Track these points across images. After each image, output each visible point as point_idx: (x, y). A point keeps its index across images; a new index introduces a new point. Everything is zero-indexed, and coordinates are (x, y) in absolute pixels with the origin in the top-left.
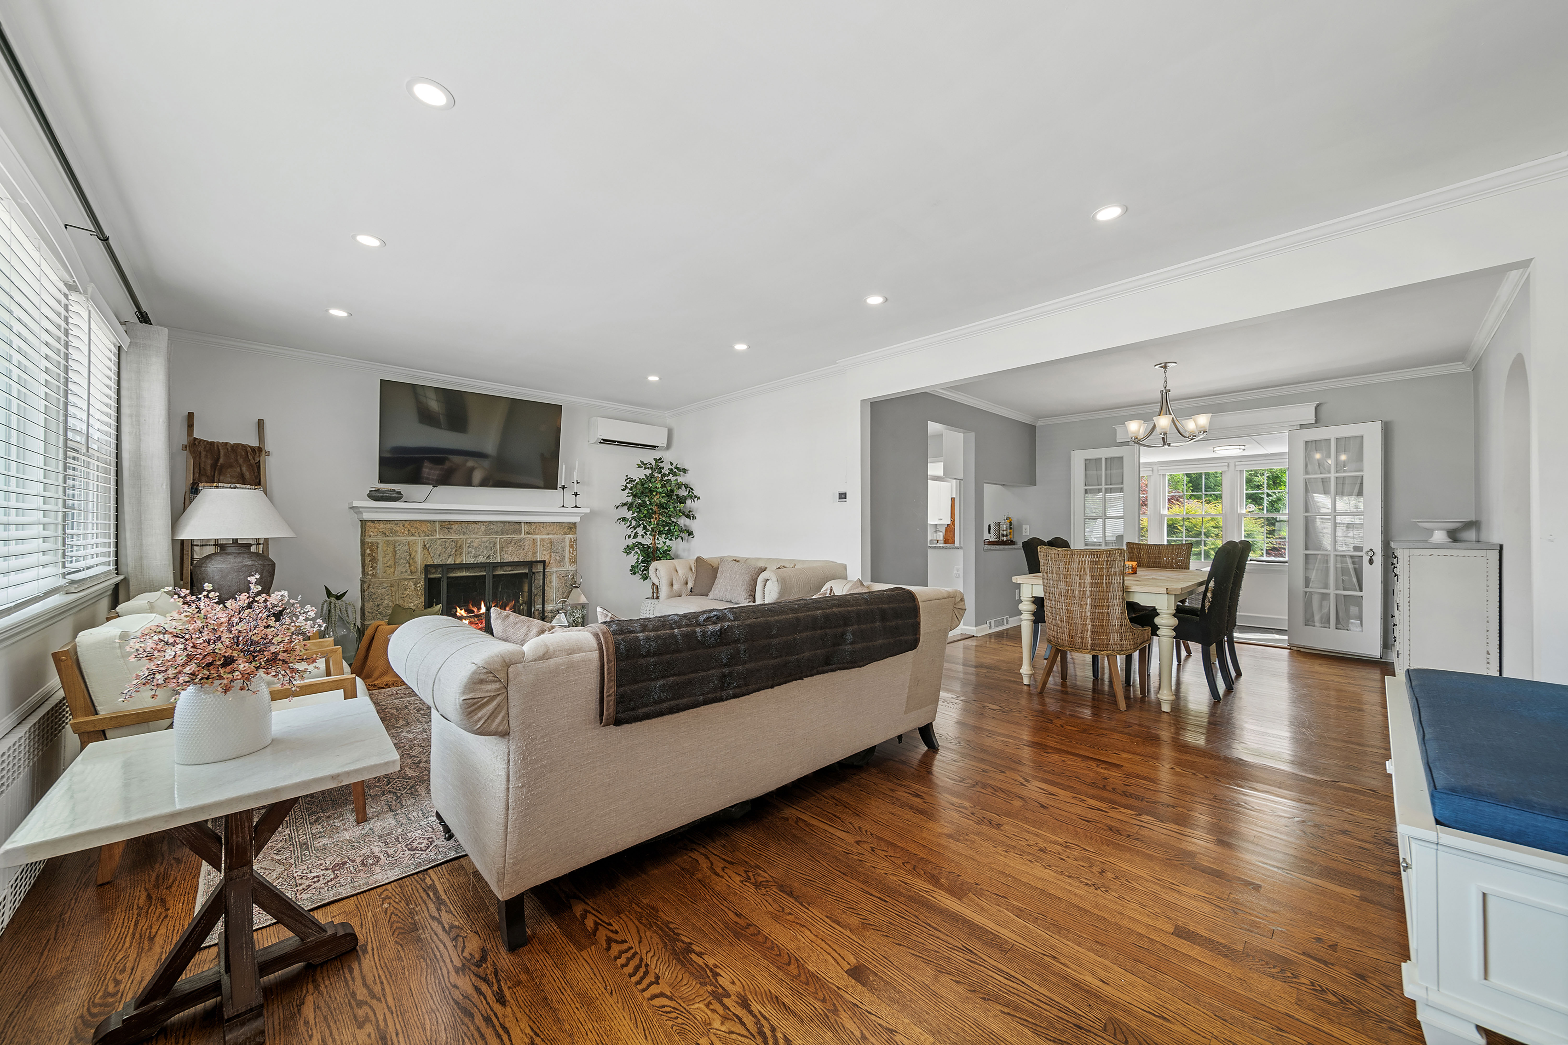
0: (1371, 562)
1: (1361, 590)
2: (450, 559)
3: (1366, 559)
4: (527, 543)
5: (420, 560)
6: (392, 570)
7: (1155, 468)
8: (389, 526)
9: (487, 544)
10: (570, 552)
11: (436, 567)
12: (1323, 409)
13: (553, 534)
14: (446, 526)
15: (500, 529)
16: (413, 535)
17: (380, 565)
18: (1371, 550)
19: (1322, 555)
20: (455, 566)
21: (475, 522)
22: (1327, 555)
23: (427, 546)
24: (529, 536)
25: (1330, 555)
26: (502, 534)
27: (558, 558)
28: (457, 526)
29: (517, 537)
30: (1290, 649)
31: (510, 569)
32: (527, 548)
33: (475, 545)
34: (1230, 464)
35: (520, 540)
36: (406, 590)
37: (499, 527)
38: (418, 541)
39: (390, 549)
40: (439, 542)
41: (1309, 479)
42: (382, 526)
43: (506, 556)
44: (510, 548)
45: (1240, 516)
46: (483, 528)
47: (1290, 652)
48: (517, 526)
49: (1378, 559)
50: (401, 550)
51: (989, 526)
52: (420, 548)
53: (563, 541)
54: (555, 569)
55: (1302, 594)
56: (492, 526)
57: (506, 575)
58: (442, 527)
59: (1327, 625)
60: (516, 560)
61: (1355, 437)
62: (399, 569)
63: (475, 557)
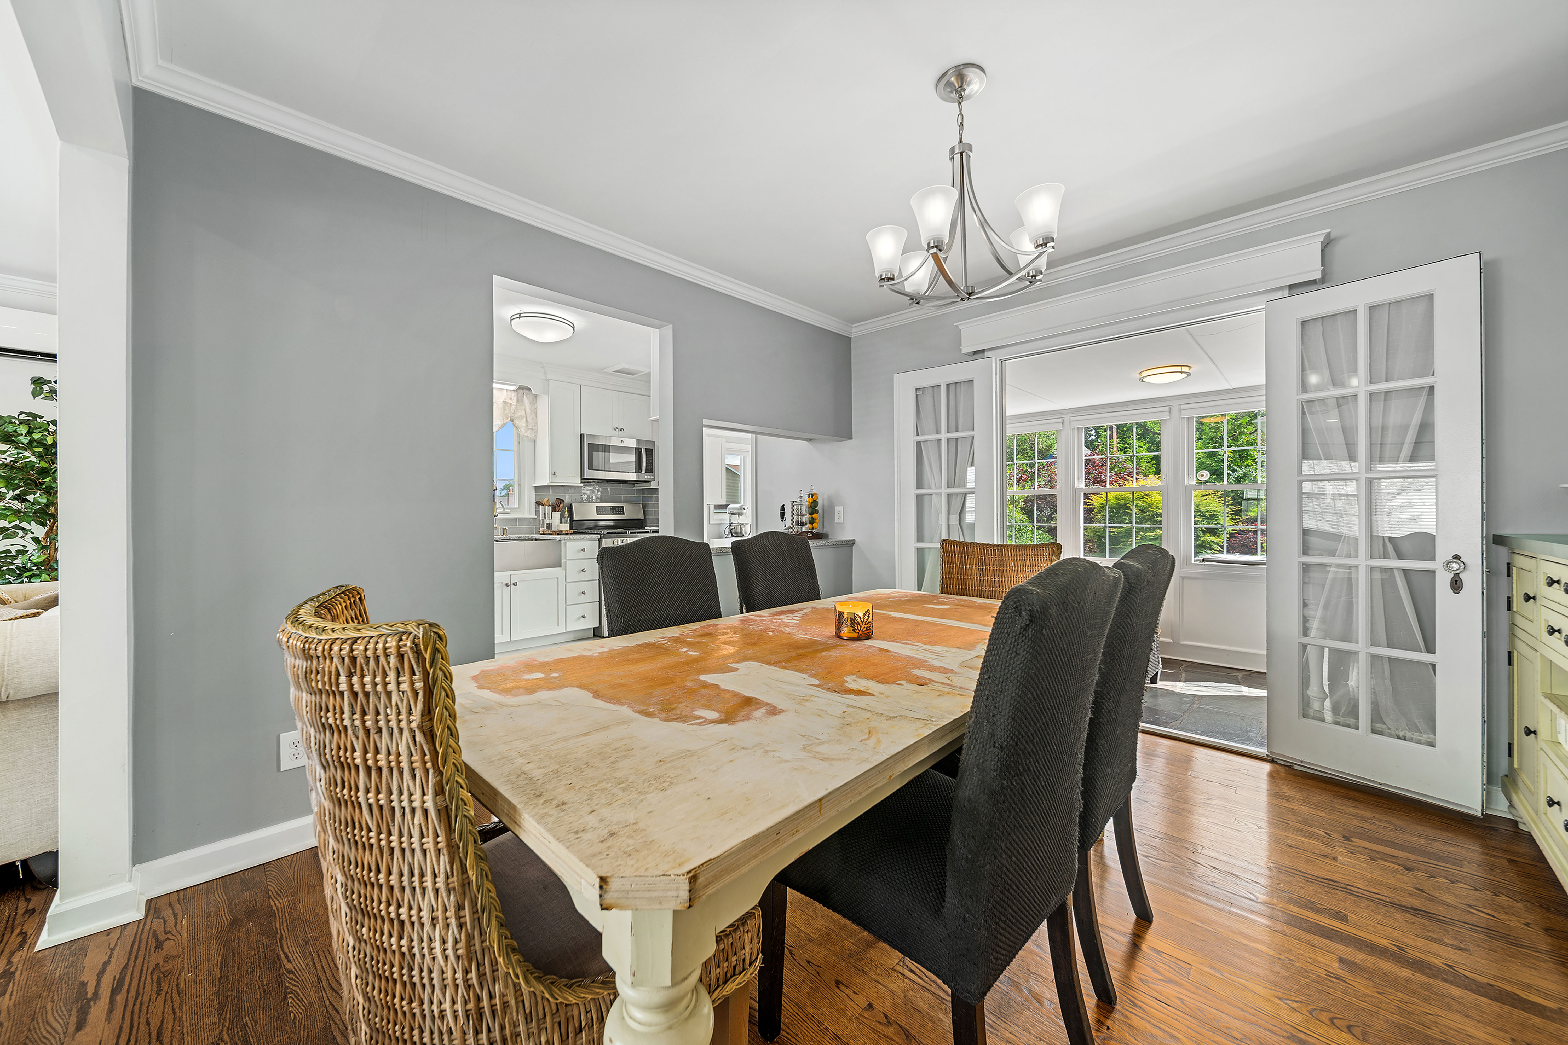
0: (1456, 585)
1: (1430, 649)
3: (1443, 580)
7: (1067, 418)
12: (1338, 249)
18: (1457, 557)
19: (1339, 566)
22: (1350, 567)
25: (1357, 567)
30: (1272, 761)
34: (1173, 409)
41: (1311, 402)
45: (1188, 489)
47: (1271, 775)
49: (1473, 580)
51: (783, 508)
55: (1295, 651)
59: (1352, 721)
61: (1414, 299)
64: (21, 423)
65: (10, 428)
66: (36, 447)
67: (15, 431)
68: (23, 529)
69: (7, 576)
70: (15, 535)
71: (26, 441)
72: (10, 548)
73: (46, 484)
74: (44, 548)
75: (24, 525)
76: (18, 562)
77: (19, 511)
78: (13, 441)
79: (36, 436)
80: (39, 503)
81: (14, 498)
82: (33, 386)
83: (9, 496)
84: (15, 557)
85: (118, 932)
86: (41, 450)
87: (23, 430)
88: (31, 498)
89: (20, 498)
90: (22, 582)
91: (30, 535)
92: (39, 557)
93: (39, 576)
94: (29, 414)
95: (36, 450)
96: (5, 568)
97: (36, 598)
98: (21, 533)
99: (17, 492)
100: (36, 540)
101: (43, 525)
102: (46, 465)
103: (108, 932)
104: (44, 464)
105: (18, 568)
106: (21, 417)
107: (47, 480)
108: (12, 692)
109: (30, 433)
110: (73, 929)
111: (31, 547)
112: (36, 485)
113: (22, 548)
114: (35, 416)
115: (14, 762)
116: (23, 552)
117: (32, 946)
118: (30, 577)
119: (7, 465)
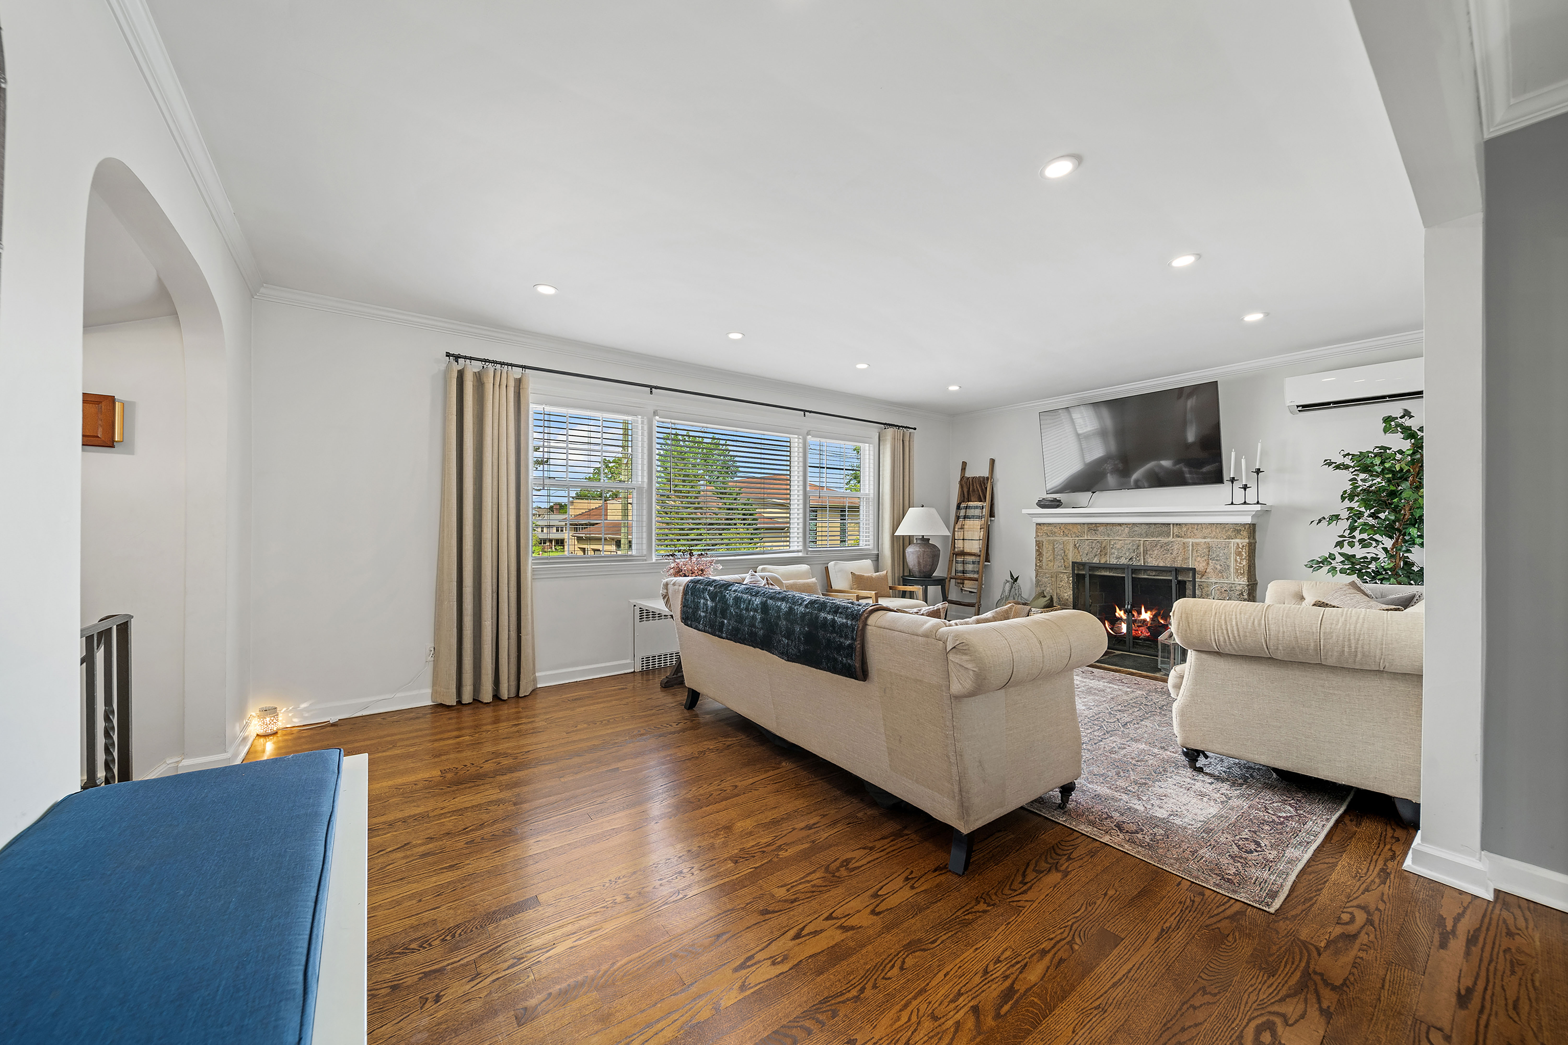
2: (1096, 559)
4: (1176, 547)
5: (1071, 557)
6: (1052, 564)
8: (1050, 528)
9: (1129, 546)
10: (1236, 561)
11: (1083, 565)
13: (1211, 538)
14: (1093, 527)
15: (1145, 531)
16: (1067, 536)
17: (1044, 560)
20: (1100, 566)
21: (1120, 525)
23: (1077, 545)
24: (1179, 539)
26: (1147, 536)
27: (1218, 567)
28: (1102, 528)
29: (1164, 540)
31: (1154, 574)
32: (1175, 553)
33: (1118, 546)
35: (1167, 544)
36: (1061, 581)
37: (1144, 529)
38: (1070, 540)
39: (1051, 547)
40: (1087, 542)
42: (1046, 528)
43: (1150, 560)
44: (1156, 552)
46: (1127, 530)
48: (1165, 529)
50: (1058, 547)
52: (1071, 547)
53: (1227, 546)
54: (1214, 580)
56: (1136, 529)
57: (1151, 579)
58: (1090, 529)
60: (1161, 564)
62: (1057, 563)
63: (1118, 558)
64: (1375, 456)
65: (1368, 461)
66: (1387, 474)
67: (1372, 463)
68: (1376, 541)
69: (1365, 577)
70: (1370, 545)
71: (1379, 470)
72: (1367, 555)
73: (1395, 504)
74: (1392, 556)
75: (1377, 537)
76: (1373, 566)
77: (1373, 526)
78: (1370, 471)
79: (1387, 465)
80: (1389, 520)
81: (1370, 516)
82: (1384, 425)
83: (1366, 514)
84: (1370, 563)
85: (1469, 899)
86: (1391, 476)
87: (1377, 461)
88: (1382, 516)
89: (1374, 516)
90: (1376, 583)
91: (1381, 546)
92: (1389, 564)
93: (1388, 579)
94: (1381, 448)
95: (1387, 476)
96: (1364, 571)
97: (1391, 597)
98: (1374, 544)
99: (1372, 511)
100: (1385, 549)
101: (1391, 538)
102: (1395, 488)
103: (1461, 892)
104: (1392, 488)
105: (1373, 571)
106: (1375, 451)
107: (1395, 500)
108: (1387, 665)
109: (1382, 463)
110: (1431, 871)
111: (1382, 555)
112: (1386, 505)
113: (1375, 556)
114: (1385, 448)
115: (1386, 719)
116: (1375, 559)
117: (1400, 864)
118: (1382, 580)
119: (1365, 490)
